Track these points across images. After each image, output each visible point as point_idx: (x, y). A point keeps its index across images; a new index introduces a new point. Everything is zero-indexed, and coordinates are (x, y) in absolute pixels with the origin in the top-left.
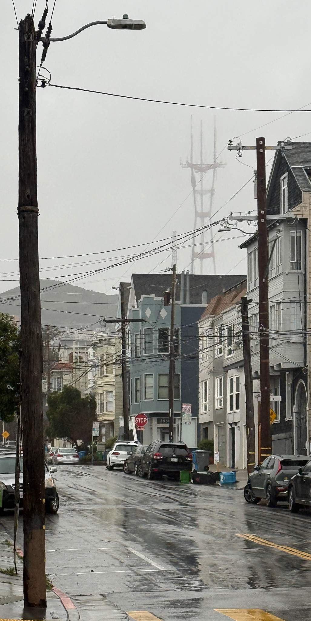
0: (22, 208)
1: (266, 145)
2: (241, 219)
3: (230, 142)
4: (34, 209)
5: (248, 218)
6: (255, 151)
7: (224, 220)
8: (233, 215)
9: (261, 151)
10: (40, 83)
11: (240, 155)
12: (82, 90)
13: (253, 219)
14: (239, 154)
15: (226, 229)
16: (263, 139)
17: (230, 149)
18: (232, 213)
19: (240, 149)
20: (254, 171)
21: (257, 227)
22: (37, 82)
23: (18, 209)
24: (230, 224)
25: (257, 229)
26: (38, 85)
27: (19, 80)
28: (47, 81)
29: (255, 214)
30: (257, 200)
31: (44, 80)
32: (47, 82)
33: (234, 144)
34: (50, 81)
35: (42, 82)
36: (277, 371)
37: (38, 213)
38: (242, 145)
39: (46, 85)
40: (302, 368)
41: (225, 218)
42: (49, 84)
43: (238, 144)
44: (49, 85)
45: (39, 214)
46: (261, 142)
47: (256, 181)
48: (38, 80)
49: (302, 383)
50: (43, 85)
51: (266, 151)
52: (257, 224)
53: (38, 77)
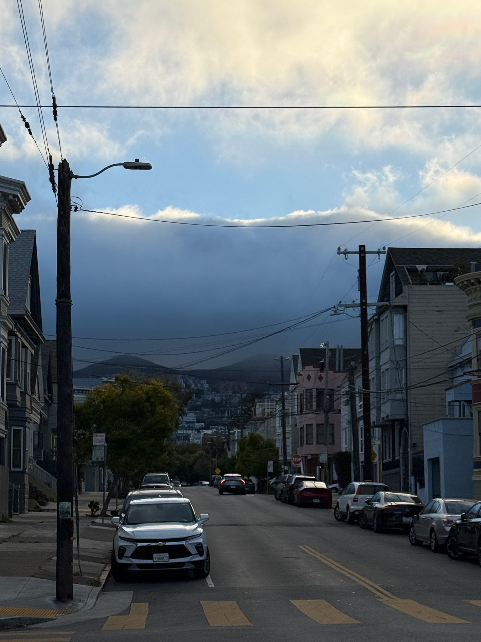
0: (59, 300)
1: (367, 250)
2: (347, 306)
3: (339, 249)
4: (68, 301)
5: (354, 306)
6: (358, 255)
7: (335, 307)
8: (343, 303)
9: (362, 255)
10: (73, 208)
11: (347, 258)
13: (356, 306)
14: (345, 257)
15: (336, 313)
16: (364, 246)
17: (339, 253)
18: (340, 302)
19: (346, 254)
20: (358, 270)
21: (360, 312)
23: (56, 301)
24: (339, 310)
25: (360, 314)
26: (72, 210)
27: (58, 206)
29: (358, 302)
30: (359, 291)
31: (76, 206)
33: (342, 250)
35: (75, 207)
36: (387, 421)
37: (71, 303)
38: (348, 251)
39: (78, 210)
40: (404, 419)
41: (336, 306)
43: (345, 250)
45: (72, 305)
46: (362, 248)
47: (359, 278)
48: (72, 207)
49: (405, 431)
50: (76, 210)
51: (367, 255)
52: (360, 310)
53: (72, 203)
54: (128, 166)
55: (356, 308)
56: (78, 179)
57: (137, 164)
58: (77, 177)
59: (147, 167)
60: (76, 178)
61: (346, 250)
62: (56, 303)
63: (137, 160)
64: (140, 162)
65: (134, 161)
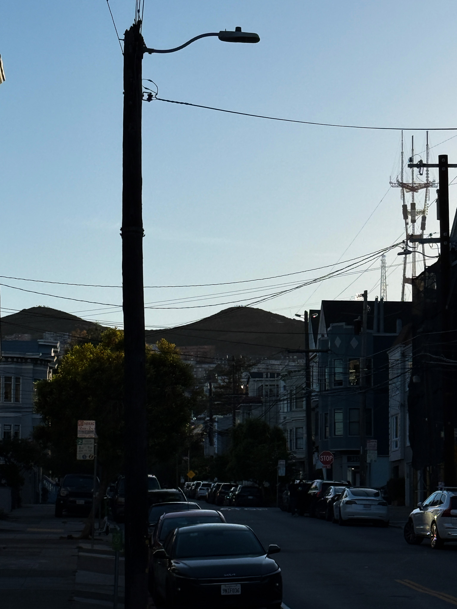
0: (126, 229)
3: (411, 160)
4: (138, 229)
5: (430, 241)
7: (404, 242)
10: (146, 97)
11: (421, 173)
12: (191, 105)
20: (437, 191)
22: (143, 96)
23: (122, 229)
24: (410, 247)
25: (440, 252)
26: (144, 98)
27: (124, 93)
28: (153, 94)
30: (439, 221)
31: (151, 93)
32: (154, 96)
34: (157, 94)
35: (148, 95)
37: (143, 234)
39: (152, 98)
42: (156, 97)
43: (419, 162)
44: (155, 99)
45: (145, 235)
46: (443, 160)
47: (439, 201)
48: (144, 94)
50: (150, 99)
52: (439, 247)
53: (144, 90)
54: (225, 36)
55: (434, 244)
56: (153, 54)
57: (239, 35)
58: (151, 51)
59: (253, 38)
60: (150, 53)
61: (421, 161)
62: (121, 233)
63: (238, 29)
64: (242, 31)
65: (234, 30)
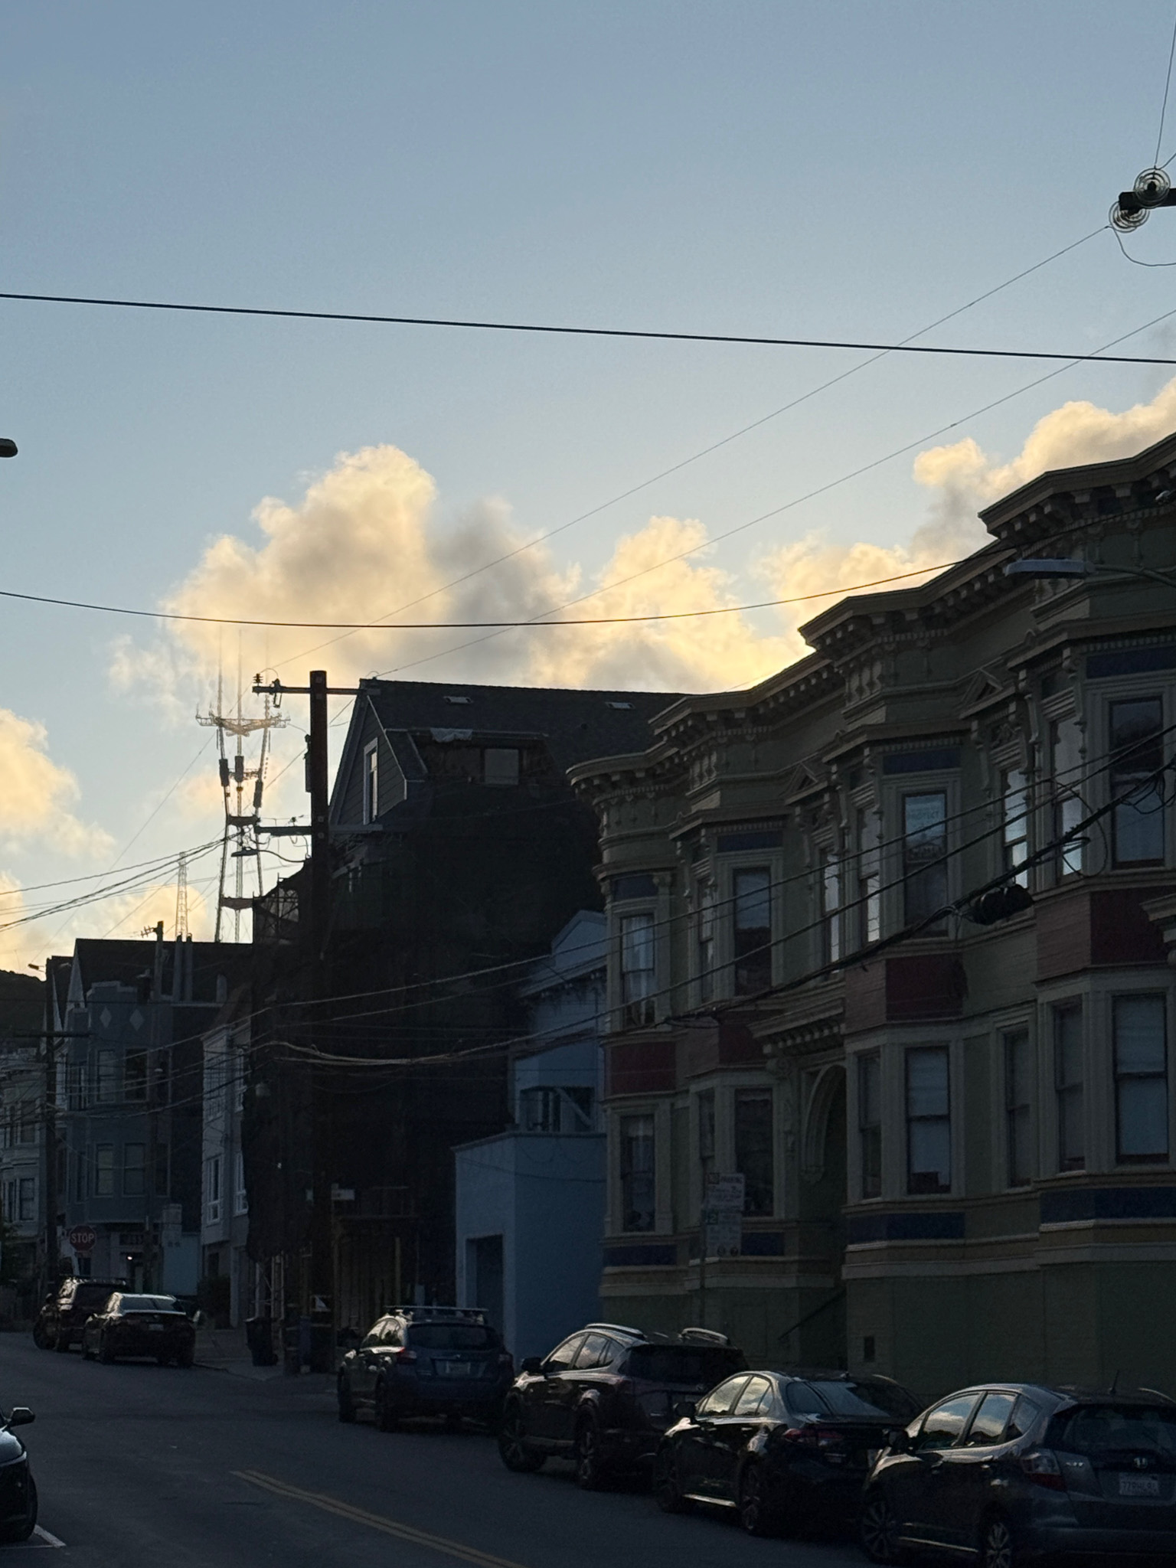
1: (330, 685)
2: (277, 832)
3: (258, 679)
5: (294, 831)
9: (319, 696)
11: (277, 703)
13: (301, 831)
14: (274, 701)
16: (323, 674)
17: (257, 690)
19: (276, 692)
20: (306, 737)
21: (310, 848)
25: (310, 853)
29: (307, 821)
30: (308, 794)
33: (266, 682)
43: (274, 682)
46: (319, 680)
47: (308, 757)
61: (277, 682)
